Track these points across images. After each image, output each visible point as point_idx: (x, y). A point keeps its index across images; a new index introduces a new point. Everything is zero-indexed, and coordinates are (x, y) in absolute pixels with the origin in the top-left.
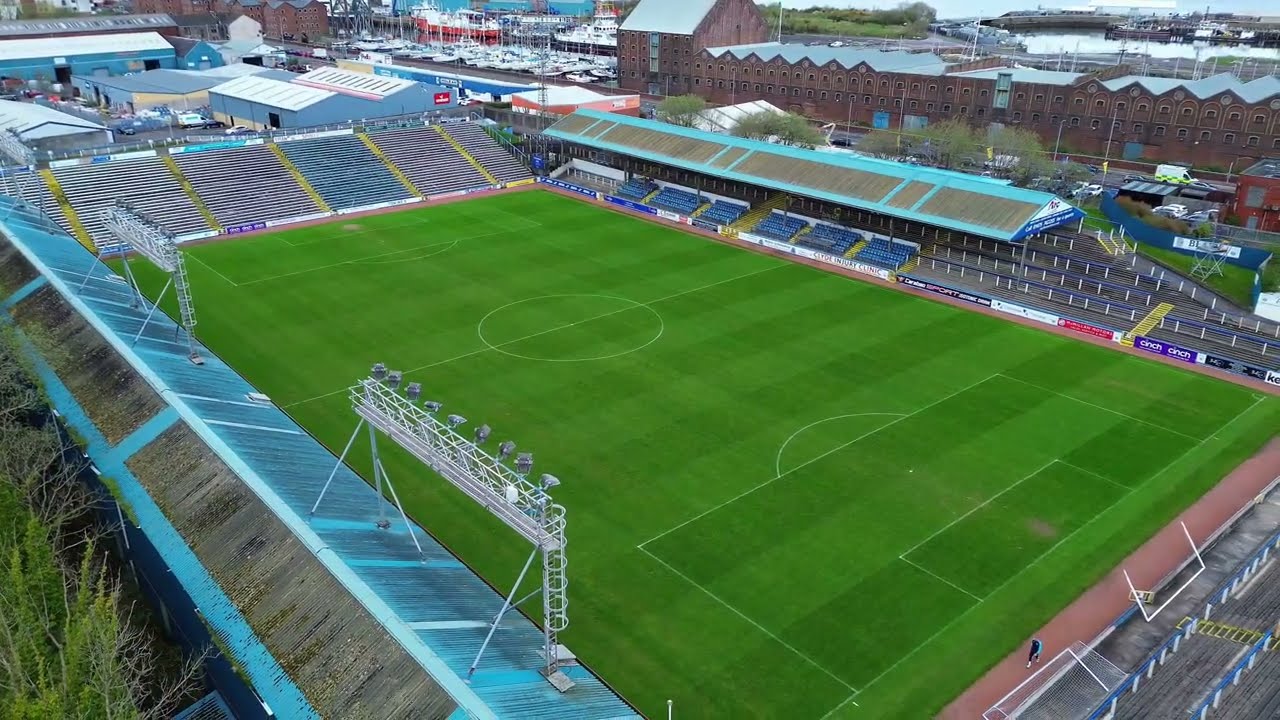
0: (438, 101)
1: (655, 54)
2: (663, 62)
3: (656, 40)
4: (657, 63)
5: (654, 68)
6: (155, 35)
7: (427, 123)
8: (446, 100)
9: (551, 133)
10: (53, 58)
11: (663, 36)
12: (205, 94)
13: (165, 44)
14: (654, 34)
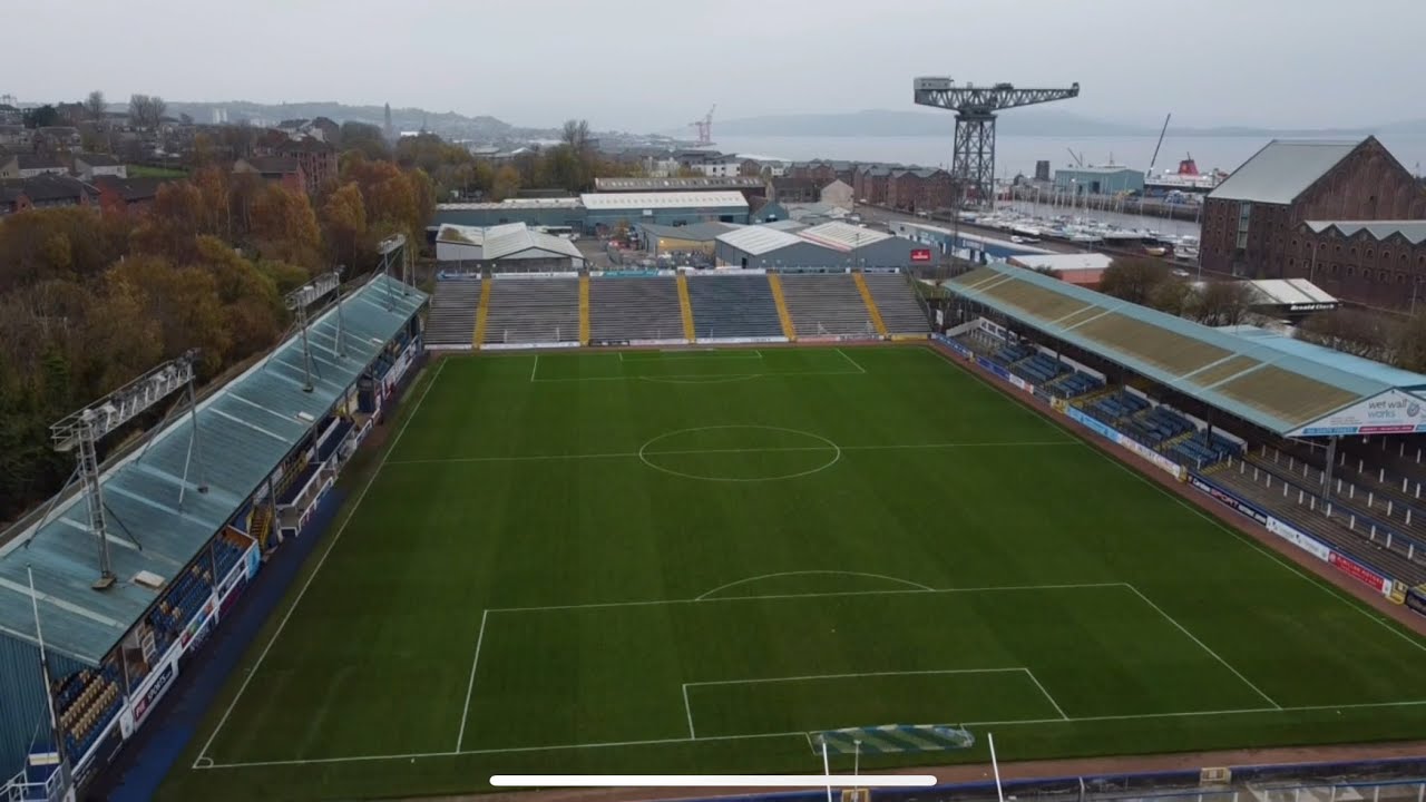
0: (915, 257)
1: (1244, 227)
2: (1252, 236)
3: (1246, 210)
4: (1245, 240)
5: (1243, 244)
6: (739, 194)
7: (848, 270)
8: (926, 257)
9: (953, 286)
10: (642, 209)
11: (1256, 206)
12: (713, 243)
13: (744, 203)
14: (1246, 202)
